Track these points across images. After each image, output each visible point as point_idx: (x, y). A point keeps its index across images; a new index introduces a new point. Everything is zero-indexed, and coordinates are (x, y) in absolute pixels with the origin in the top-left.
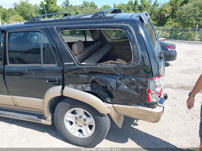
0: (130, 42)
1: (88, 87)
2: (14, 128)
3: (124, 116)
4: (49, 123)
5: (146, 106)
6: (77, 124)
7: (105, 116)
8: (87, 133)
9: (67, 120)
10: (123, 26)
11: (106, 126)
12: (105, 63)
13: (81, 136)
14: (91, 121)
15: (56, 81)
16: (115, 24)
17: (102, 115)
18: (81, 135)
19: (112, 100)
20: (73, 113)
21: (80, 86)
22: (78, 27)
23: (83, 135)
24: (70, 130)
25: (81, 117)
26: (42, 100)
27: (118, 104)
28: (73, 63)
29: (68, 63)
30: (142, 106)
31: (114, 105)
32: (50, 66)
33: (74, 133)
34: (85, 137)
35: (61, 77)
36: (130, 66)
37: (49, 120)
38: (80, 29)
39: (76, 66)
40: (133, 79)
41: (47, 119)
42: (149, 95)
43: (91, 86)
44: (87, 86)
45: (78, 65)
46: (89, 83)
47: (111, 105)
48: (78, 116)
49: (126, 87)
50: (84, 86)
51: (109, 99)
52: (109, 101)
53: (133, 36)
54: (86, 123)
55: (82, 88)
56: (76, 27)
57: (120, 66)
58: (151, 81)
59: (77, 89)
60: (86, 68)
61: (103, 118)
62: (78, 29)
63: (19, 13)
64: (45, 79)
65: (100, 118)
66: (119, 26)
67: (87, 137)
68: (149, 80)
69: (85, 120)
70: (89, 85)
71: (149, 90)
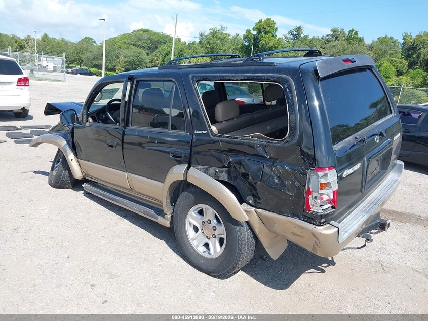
0: (287, 105)
1: (224, 174)
2: (126, 224)
3: (289, 243)
4: (167, 223)
5: (306, 220)
6: (203, 233)
7: (242, 226)
8: (215, 251)
9: (190, 223)
10: (281, 78)
11: (242, 243)
12: (249, 136)
13: (206, 255)
14: (221, 230)
15: (181, 157)
16: (271, 74)
17: (236, 223)
18: (207, 252)
19: (255, 201)
20: (201, 212)
21: (212, 171)
22: (220, 76)
23: (209, 253)
24: (193, 240)
25: (209, 222)
26: (163, 184)
27: (265, 210)
28: (205, 132)
29: (200, 132)
30: (300, 218)
31: (257, 210)
32: (178, 134)
33: (197, 246)
34: (211, 257)
35: (188, 152)
36: (283, 145)
37: (167, 219)
38: (221, 80)
39: (210, 137)
40: (287, 168)
41: (165, 215)
42: (308, 199)
43: (229, 173)
44: (222, 172)
45: (211, 136)
46: (226, 167)
47: (253, 209)
48: (205, 220)
49: (276, 181)
50: (217, 171)
51: (252, 197)
52: (250, 202)
53: (292, 96)
54: (216, 233)
55: (214, 173)
56: (217, 76)
57: (269, 142)
58: (312, 173)
59: (207, 174)
60: (222, 141)
61: (238, 228)
62: (219, 80)
63: (204, 50)
64: (168, 153)
65: (233, 226)
66: (276, 77)
67: (214, 257)
68: (309, 172)
69: (215, 228)
70: (226, 171)
71: (309, 189)
